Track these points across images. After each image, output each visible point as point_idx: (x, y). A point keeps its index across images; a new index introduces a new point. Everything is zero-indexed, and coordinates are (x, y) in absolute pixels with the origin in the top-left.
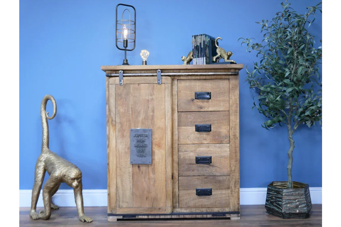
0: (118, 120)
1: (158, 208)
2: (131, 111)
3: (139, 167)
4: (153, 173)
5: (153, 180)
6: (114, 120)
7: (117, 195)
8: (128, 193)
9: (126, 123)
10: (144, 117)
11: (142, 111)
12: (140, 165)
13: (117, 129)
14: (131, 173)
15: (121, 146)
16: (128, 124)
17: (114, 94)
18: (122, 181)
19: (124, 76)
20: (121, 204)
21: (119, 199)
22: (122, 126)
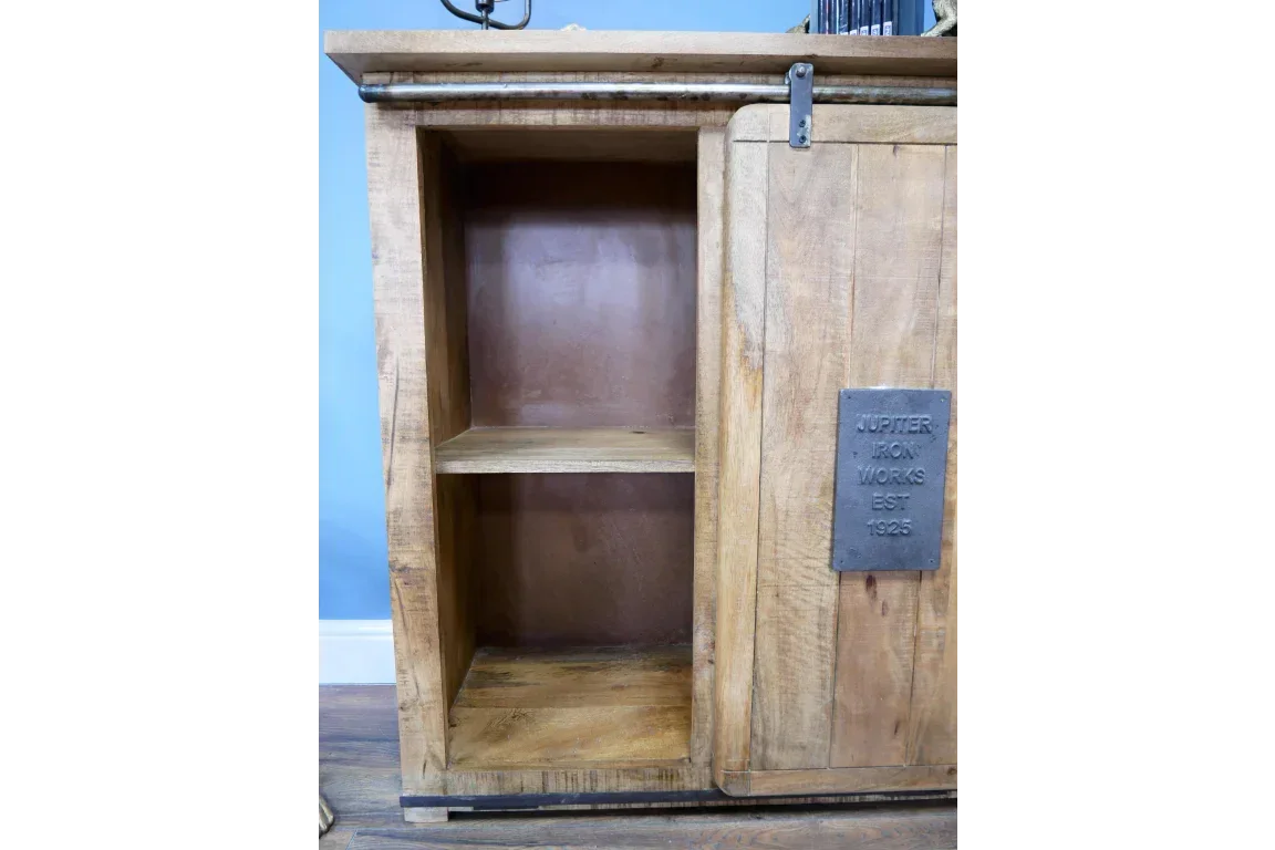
0: (776, 343)
1: (947, 767)
2: (846, 294)
3: (870, 582)
4: (936, 610)
5: (935, 642)
6: (756, 338)
7: (758, 717)
8: (811, 706)
9: (816, 359)
10: (912, 326)
11: (908, 292)
12: (876, 575)
13: (768, 395)
14: (831, 612)
15: (788, 476)
16: (827, 364)
17: (759, 200)
18: (783, 649)
19: (818, 100)
20: (774, 754)
21: (764, 730)
22: (795, 375)
